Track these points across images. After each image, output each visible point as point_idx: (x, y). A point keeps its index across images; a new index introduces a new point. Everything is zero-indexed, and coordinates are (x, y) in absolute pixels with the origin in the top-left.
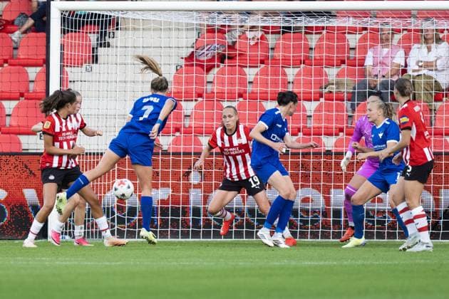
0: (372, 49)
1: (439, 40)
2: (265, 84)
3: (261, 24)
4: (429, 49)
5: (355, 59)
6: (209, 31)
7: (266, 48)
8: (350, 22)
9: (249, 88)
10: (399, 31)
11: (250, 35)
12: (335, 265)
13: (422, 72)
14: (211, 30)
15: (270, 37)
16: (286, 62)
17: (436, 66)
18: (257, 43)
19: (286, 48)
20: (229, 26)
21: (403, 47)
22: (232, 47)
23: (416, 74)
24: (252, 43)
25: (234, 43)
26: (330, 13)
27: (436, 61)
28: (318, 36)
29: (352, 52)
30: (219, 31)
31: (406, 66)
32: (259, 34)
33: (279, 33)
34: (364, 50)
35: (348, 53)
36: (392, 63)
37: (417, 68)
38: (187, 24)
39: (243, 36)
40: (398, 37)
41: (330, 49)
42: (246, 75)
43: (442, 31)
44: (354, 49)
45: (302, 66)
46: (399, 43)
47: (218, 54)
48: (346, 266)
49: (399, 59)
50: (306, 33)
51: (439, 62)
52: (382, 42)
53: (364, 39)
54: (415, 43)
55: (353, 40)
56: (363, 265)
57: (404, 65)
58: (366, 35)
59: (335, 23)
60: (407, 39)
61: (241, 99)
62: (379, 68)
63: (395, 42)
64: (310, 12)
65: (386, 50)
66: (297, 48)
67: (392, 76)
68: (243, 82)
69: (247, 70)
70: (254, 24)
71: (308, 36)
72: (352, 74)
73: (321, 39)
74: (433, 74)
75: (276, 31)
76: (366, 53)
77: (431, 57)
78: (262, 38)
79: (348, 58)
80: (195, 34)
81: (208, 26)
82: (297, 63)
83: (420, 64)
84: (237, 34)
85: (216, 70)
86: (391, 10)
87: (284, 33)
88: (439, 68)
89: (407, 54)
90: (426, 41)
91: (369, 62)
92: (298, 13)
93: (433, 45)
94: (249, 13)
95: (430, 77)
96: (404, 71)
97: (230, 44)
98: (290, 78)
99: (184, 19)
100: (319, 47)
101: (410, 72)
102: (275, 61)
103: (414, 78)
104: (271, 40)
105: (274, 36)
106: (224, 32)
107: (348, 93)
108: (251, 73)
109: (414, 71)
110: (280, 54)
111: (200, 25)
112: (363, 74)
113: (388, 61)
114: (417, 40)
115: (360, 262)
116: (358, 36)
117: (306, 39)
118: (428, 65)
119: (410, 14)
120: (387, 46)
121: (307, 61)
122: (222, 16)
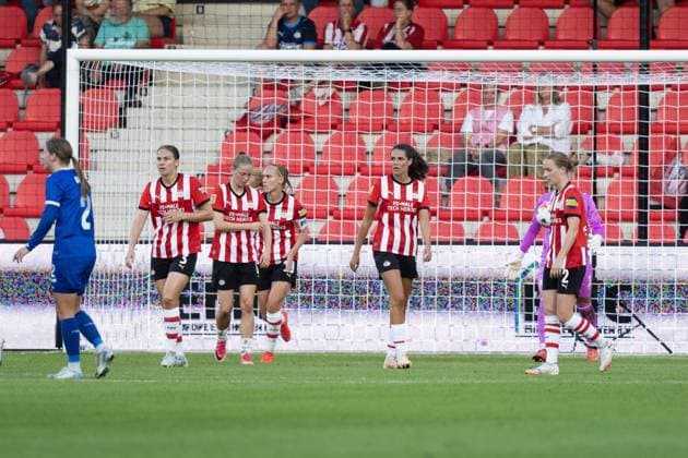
0: (472, 111)
1: (557, 100)
2: (337, 154)
3: (332, 78)
4: (545, 111)
5: (451, 123)
6: (266, 87)
7: (338, 109)
8: (443, 77)
9: (317, 160)
10: (506, 88)
11: (318, 92)
12: (425, 385)
13: (535, 141)
14: (269, 87)
15: (343, 95)
16: (364, 127)
17: (553, 133)
18: (327, 103)
19: (364, 109)
20: (292, 81)
21: (512, 109)
22: (296, 107)
23: (528, 142)
24: (322, 102)
25: (299, 103)
26: (419, 65)
27: (553, 126)
28: (404, 95)
29: (447, 115)
30: (280, 87)
31: (515, 132)
32: (330, 91)
33: (355, 90)
34: (462, 112)
35: (442, 115)
36: (498, 129)
37: (529, 134)
38: (239, 79)
39: (309, 94)
40: (505, 95)
41: (419, 110)
42: (313, 143)
43: (562, 88)
44: (450, 111)
45: (384, 132)
46: (507, 103)
47: (278, 116)
48: (440, 386)
49: (506, 124)
50: (389, 90)
51: (557, 127)
52: (485, 101)
53: (462, 98)
54: (526, 103)
55: (448, 100)
56: (462, 384)
57: (511, 130)
58: (465, 92)
59: (425, 77)
60: (516, 99)
61: (307, 174)
62: (481, 135)
63: (502, 102)
64: (394, 64)
65: (490, 112)
66: (377, 110)
67: (498, 145)
68: (309, 153)
69: (315, 137)
70: (324, 79)
71: (392, 94)
72: (446, 142)
73: (408, 99)
74: (549, 142)
75: (351, 87)
76: (464, 116)
77: (547, 122)
78: (334, 96)
79: (443, 122)
80: (249, 89)
81: (266, 81)
82: (378, 128)
83: (534, 130)
84: (303, 92)
85: (275, 137)
86: (497, 62)
87: (361, 90)
88: (557, 135)
89: (516, 117)
90: (542, 100)
91: (467, 128)
92: (378, 66)
93: (551, 106)
94: (317, 64)
95: (546, 147)
96: (513, 139)
97: (293, 104)
98: (369, 147)
99: (234, 73)
100: (406, 109)
101: (520, 140)
102: (351, 126)
103: (525, 147)
104: (345, 99)
105: (349, 94)
106: (285, 89)
107: (442, 166)
108: (320, 141)
109: (526, 138)
110: (356, 117)
111: (256, 79)
112: (460, 141)
113: (493, 127)
114: (530, 100)
115: (458, 381)
116: (455, 95)
117: (389, 99)
118: (543, 131)
119: (520, 66)
120: (491, 107)
121: (390, 126)
122: (282, 69)
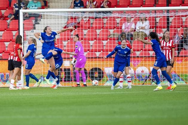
0: (124, 23)
1: (146, 20)
3: (88, 16)
4: (143, 23)
5: (119, 27)
6: (71, 18)
7: (89, 24)
8: (117, 15)
9: (84, 37)
10: (133, 18)
11: (84, 19)
12: (114, 94)
13: (140, 31)
14: (72, 18)
15: (91, 20)
16: (96, 28)
17: (145, 28)
18: (87, 22)
19: (96, 23)
20: (78, 17)
21: (134, 23)
22: (79, 23)
23: (139, 31)
24: (85, 22)
25: (80, 22)
26: (110, 12)
27: (145, 27)
28: (107, 19)
29: (118, 24)
30: (75, 18)
31: (135, 28)
32: (87, 19)
33: (94, 18)
34: (122, 24)
35: (117, 25)
36: (131, 28)
37: (139, 29)
38: (64, 16)
39: (82, 20)
40: (133, 19)
41: (110, 23)
42: (83, 32)
44: (118, 23)
45: (102, 29)
46: (133, 21)
47: (74, 26)
48: (117, 94)
49: (133, 26)
50: (103, 18)
51: (146, 27)
52: (127, 21)
53: (121, 20)
54: (138, 21)
55: (118, 21)
56: (123, 93)
57: (134, 28)
58: (122, 19)
59: (112, 15)
60: (135, 20)
61: (82, 40)
62: (126, 29)
63: (132, 21)
64: (104, 12)
65: (129, 24)
66: (99, 23)
67: (131, 32)
68: (82, 35)
69: (84, 31)
70: (86, 16)
71: (103, 19)
72: (118, 32)
73: (108, 20)
74: (144, 31)
75: (93, 18)
76: (122, 25)
77: (143, 25)
78: (89, 20)
79: (117, 26)
80: (67, 19)
81: (71, 17)
82: (99, 28)
83: (140, 28)
84: (80, 19)
85: (74, 31)
86: (130, 11)
87: (95, 18)
88: (146, 29)
89: (135, 25)
90: (142, 20)
91: (123, 28)
93: (144, 22)
94: (84, 12)
95: (143, 32)
96: (135, 30)
97: (78, 22)
98: (98, 33)
99: (63, 15)
100: (107, 23)
101: (137, 31)
102: (92, 28)
103: (138, 32)
104: (92, 21)
105: (92, 20)
106: (76, 19)
107: (117, 38)
108: (85, 32)
109: (138, 30)
110: (94, 26)
111: (68, 17)
112: (121, 31)
113: (130, 27)
114: (139, 20)
115: (122, 92)
116: (120, 19)
117: (103, 21)
118: (142, 28)
119: (136, 12)
120: (129, 22)
121: (103, 27)
122: (75, 13)
